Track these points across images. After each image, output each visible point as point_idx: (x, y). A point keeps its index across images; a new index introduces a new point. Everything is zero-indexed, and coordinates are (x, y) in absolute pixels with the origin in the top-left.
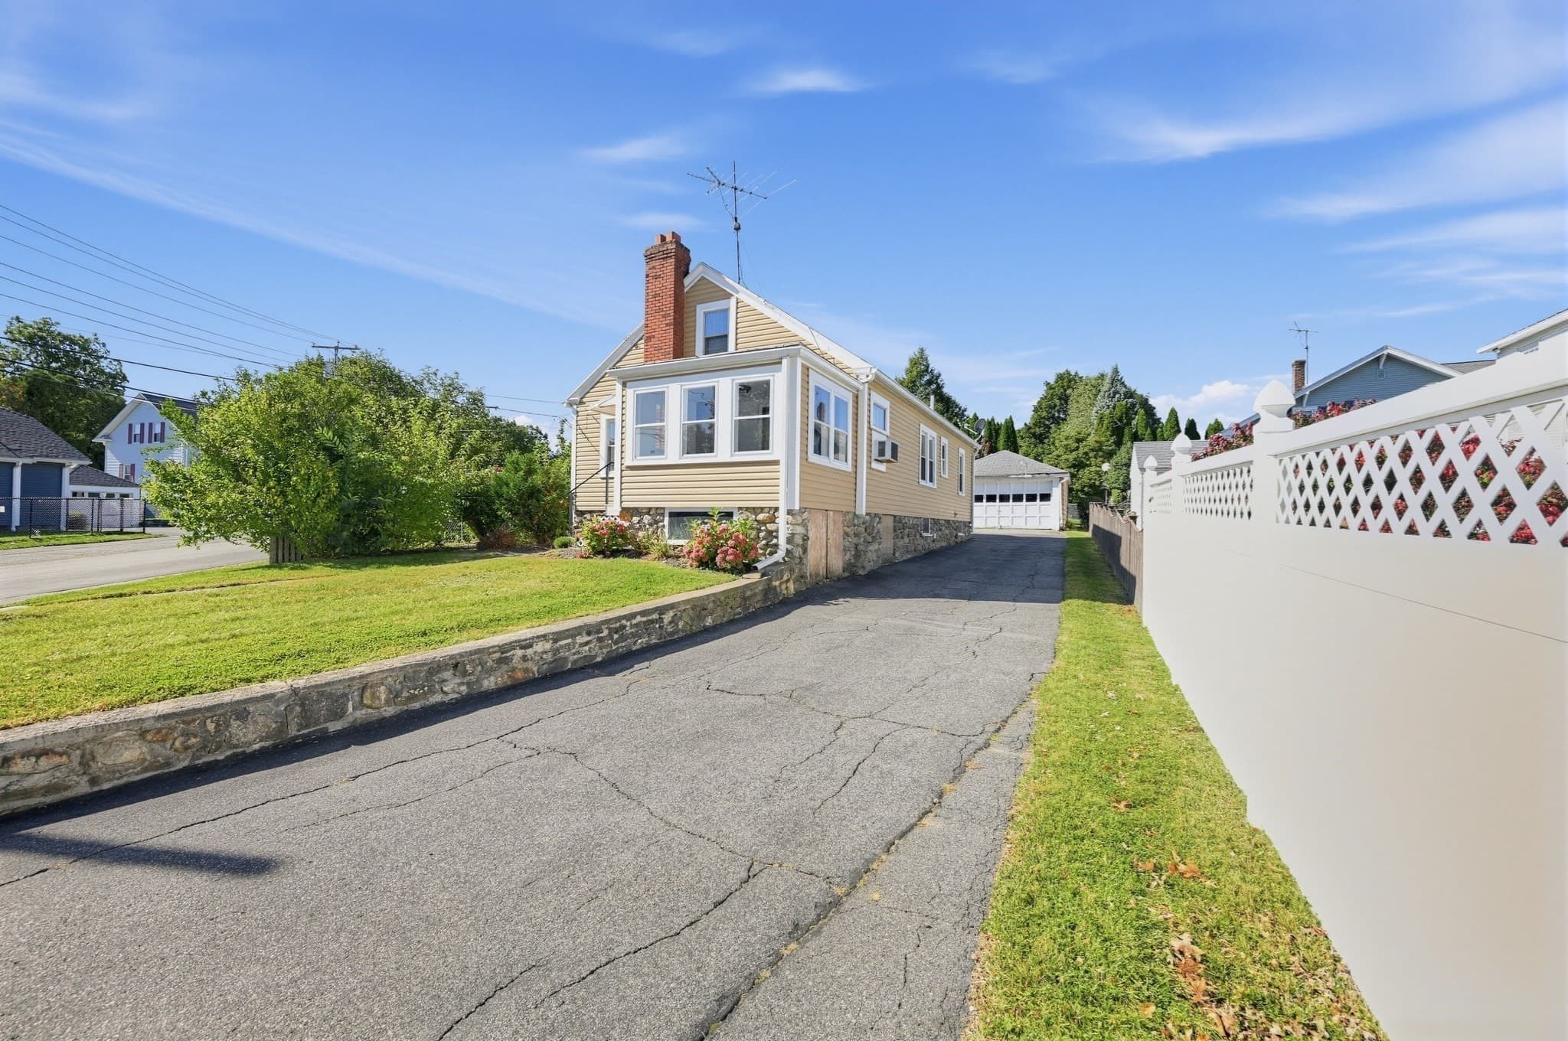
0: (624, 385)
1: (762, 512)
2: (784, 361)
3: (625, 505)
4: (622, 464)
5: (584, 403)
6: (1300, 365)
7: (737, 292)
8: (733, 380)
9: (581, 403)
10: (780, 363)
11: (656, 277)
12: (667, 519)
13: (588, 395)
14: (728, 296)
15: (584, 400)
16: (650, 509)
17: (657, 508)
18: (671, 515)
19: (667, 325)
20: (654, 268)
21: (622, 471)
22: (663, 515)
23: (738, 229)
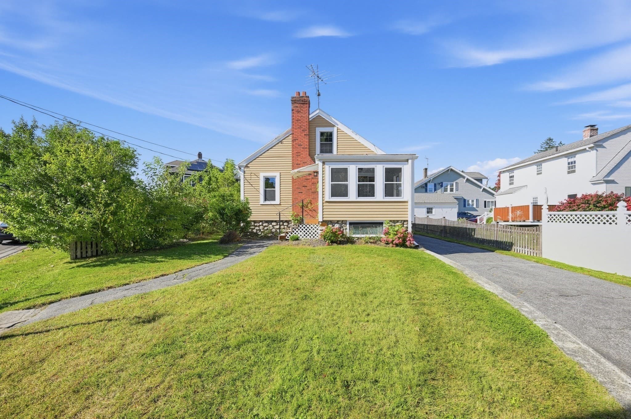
0: (324, 163)
1: (397, 222)
2: (410, 161)
3: (325, 219)
4: (323, 200)
5: (249, 167)
6: (426, 169)
7: (338, 125)
8: (383, 166)
9: (247, 166)
10: (408, 161)
11: (298, 112)
12: (348, 226)
13: (251, 163)
14: (334, 126)
15: (248, 165)
16: (338, 221)
17: (342, 221)
18: (351, 224)
19: (305, 135)
20: (297, 107)
21: (323, 203)
22: (346, 224)
23: (319, 95)
